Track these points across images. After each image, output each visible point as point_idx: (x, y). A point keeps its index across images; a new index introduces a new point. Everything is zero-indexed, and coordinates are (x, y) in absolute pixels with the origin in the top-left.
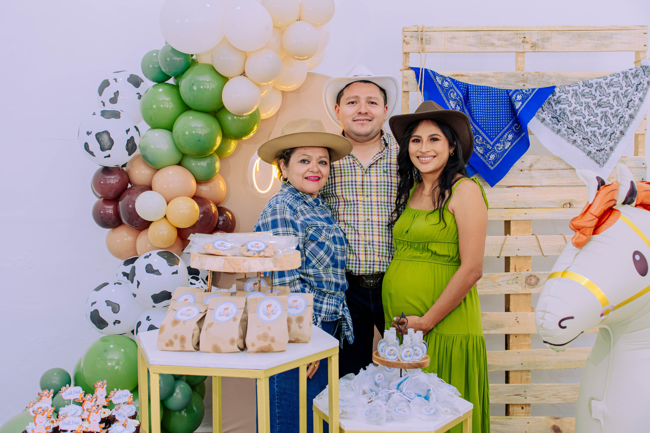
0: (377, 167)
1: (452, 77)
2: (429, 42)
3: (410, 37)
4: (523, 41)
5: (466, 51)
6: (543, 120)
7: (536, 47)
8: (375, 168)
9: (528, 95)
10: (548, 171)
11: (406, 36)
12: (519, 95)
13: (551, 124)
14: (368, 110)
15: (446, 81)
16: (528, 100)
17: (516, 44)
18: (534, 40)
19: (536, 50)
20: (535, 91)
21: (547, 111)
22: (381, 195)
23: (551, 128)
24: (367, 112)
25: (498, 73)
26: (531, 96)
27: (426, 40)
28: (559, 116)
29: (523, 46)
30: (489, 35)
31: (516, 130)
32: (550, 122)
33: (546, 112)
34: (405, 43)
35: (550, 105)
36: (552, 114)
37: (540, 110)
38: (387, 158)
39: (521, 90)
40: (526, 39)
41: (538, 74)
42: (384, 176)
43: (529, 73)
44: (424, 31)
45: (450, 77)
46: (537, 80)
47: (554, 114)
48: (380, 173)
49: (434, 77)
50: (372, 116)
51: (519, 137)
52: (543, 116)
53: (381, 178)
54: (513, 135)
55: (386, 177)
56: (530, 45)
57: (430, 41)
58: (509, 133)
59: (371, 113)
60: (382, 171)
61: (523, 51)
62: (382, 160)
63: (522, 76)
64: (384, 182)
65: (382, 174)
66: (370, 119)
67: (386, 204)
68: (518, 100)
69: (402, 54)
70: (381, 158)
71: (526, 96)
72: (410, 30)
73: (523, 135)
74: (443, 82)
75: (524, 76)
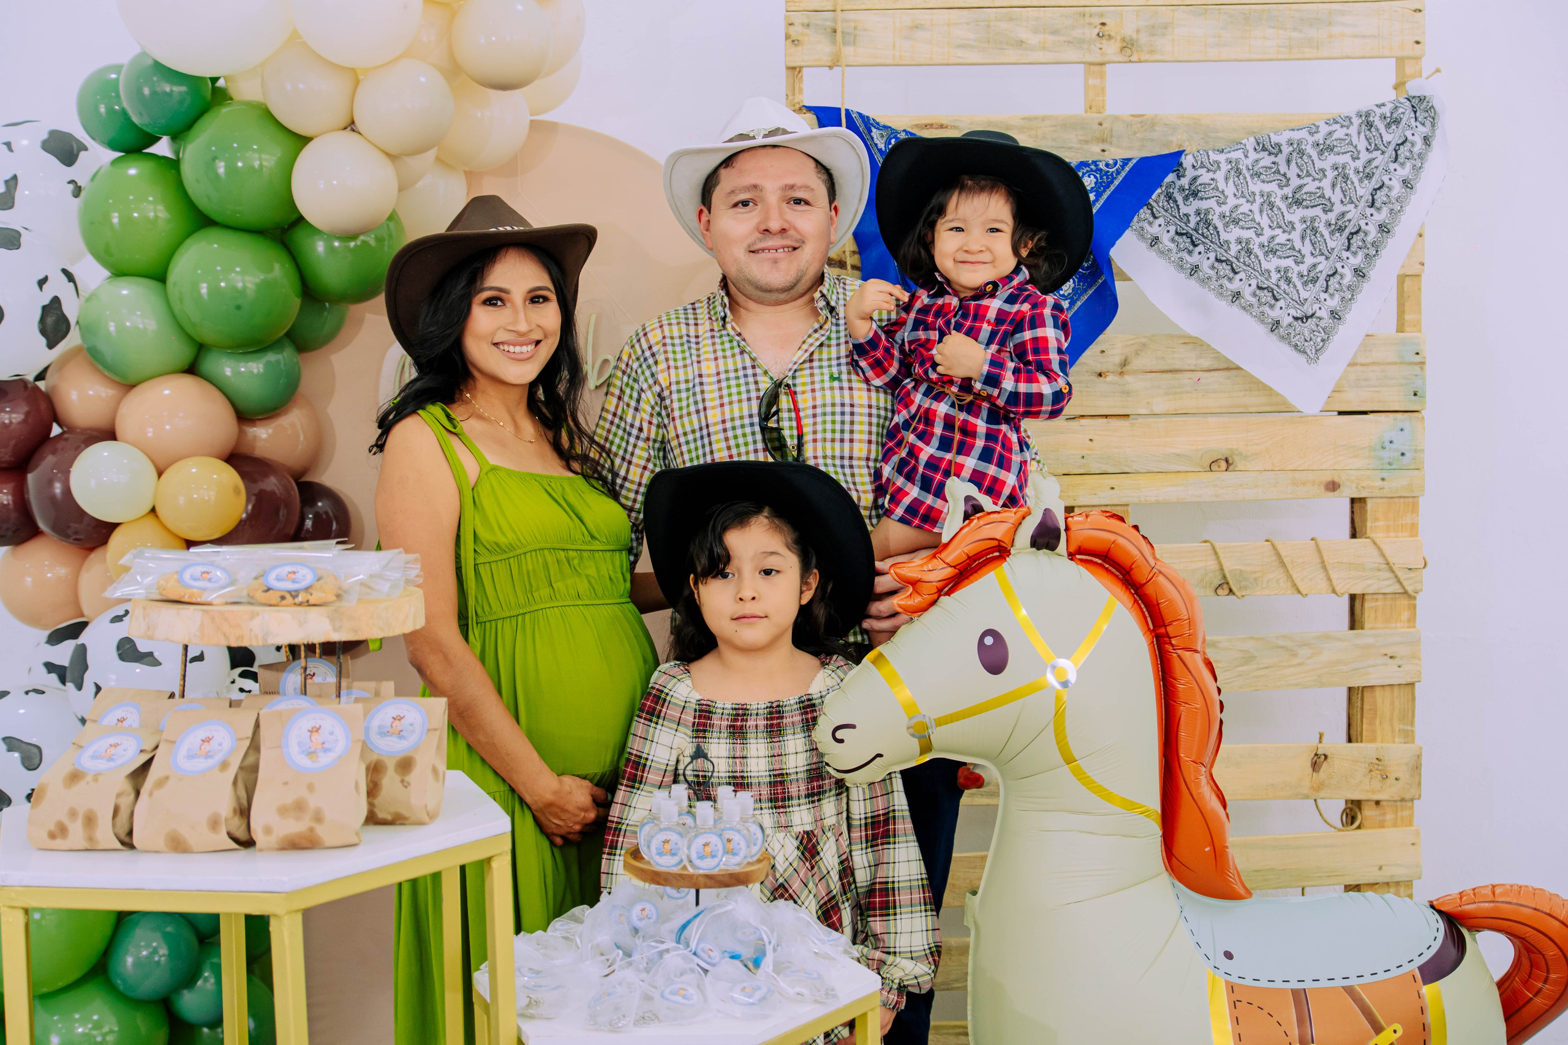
0: (811, 368)
2: (851, 38)
3: (803, 25)
4: (1098, 35)
5: (951, 62)
6: (1155, 241)
7: (1134, 49)
9: (1112, 174)
10: (1169, 375)
11: (791, 24)
13: (1175, 250)
14: (784, 221)
16: (1112, 188)
17: (1081, 41)
18: (1129, 31)
19: (1134, 58)
20: (1131, 165)
21: (1164, 216)
22: (824, 440)
23: (1173, 262)
24: (785, 225)
25: (1036, 118)
26: (1120, 178)
27: (843, 32)
28: (1196, 230)
29: (1100, 46)
30: (1011, 19)
32: (1172, 246)
33: (1161, 221)
34: (789, 41)
35: (1171, 201)
36: (1176, 224)
37: (1144, 213)
38: (838, 345)
39: (1095, 163)
40: (1106, 28)
41: (1139, 119)
42: (832, 388)
43: (1116, 118)
44: (839, 10)
46: (1138, 135)
47: (1183, 225)
48: (823, 381)
49: (866, 131)
50: (799, 237)
51: (1090, 286)
52: (1154, 230)
53: (824, 396)
55: (837, 392)
56: (1119, 45)
57: (855, 36)
59: (796, 230)
60: (827, 378)
61: (1098, 59)
62: (825, 349)
63: (1097, 127)
64: (834, 405)
65: (827, 385)
66: (796, 245)
67: (838, 462)
69: (783, 72)
70: (821, 345)
71: (1107, 178)
72: (803, 6)
73: (1100, 282)
75: (1104, 126)
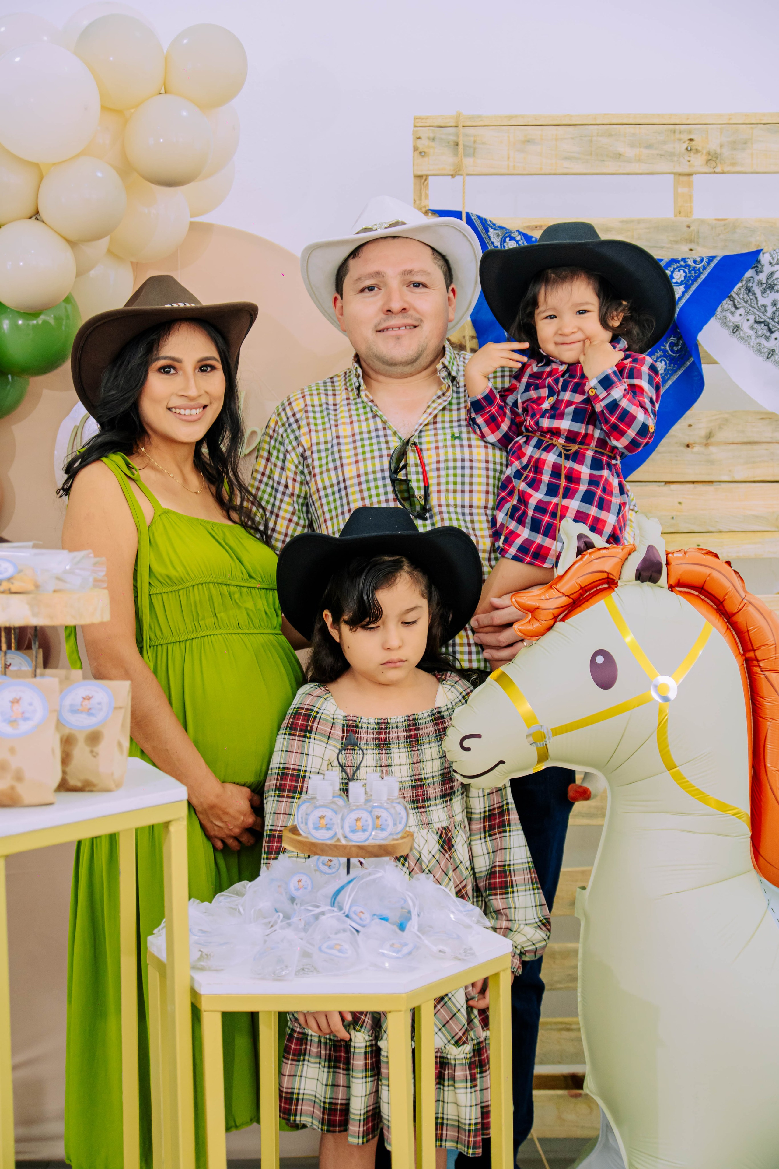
0: (435, 429)
1: (525, 232)
2: (471, 151)
3: (429, 138)
4: (687, 149)
5: (558, 171)
6: (736, 328)
7: (718, 161)
8: (433, 432)
9: (699, 269)
10: (749, 447)
11: (419, 138)
12: (679, 271)
13: (754, 336)
14: (407, 302)
15: (512, 239)
16: (699, 281)
17: (672, 154)
18: (713, 146)
19: (718, 169)
20: (715, 261)
21: (744, 307)
22: (447, 491)
23: (753, 347)
24: (406, 306)
25: (632, 221)
26: (707, 273)
27: (464, 145)
28: (772, 319)
29: (688, 159)
30: (610, 135)
31: (672, 351)
32: (751, 333)
33: (741, 311)
34: (417, 153)
35: (750, 294)
36: (755, 314)
37: (726, 304)
38: (459, 409)
39: (684, 260)
40: (693, 143)
41: (722, 223)
42: (453, 446)
43: (702, 222)
44: (460, 125)
45: (521, 230)
46: (721, 236)
47: (761, 314)
48: (445, 440)
49: (484, 231)
50: (418, 316)
51: (679, 368)
52: (736, 319)
53: (446, 452)
54: (666, 364)
55: (458, 450)
56: (705, 158)
57: (475, 149)
58: (658, 358)
59: (416, 310)
60: (449, 437)
61: (687, 170)
62: (447, 413)
63: (685, 229)
64: (455, 460)
65: (449, 443)
66: (416, 324)
67: (459, 510)
68: (677, 283)
69: (411, 179)
70: (444, 409)
71: (695, 273)
72: (429, 123)
73: (688, 363)
74: (503, 241)
75: (692, 228)
